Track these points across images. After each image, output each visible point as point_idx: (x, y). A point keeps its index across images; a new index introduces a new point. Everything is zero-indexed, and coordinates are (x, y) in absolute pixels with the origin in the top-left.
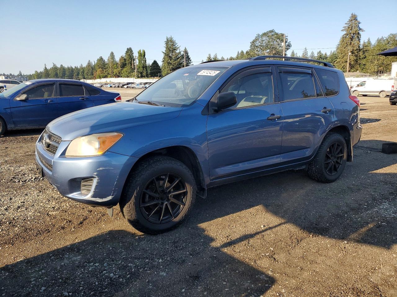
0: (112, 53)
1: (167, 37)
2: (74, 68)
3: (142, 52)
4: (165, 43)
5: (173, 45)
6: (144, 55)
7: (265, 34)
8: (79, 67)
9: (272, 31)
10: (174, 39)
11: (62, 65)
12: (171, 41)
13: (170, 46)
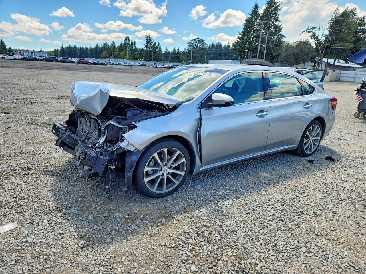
0: (113, 41)
1: (147, 35)
2: (85, 48)
3: (133, 42)
6: (135, 45)
7: (194, 40)
8: (89, 48)
9: (199, 38)
11: (75, 45)
12: (149, 37)
13: (149, 40)
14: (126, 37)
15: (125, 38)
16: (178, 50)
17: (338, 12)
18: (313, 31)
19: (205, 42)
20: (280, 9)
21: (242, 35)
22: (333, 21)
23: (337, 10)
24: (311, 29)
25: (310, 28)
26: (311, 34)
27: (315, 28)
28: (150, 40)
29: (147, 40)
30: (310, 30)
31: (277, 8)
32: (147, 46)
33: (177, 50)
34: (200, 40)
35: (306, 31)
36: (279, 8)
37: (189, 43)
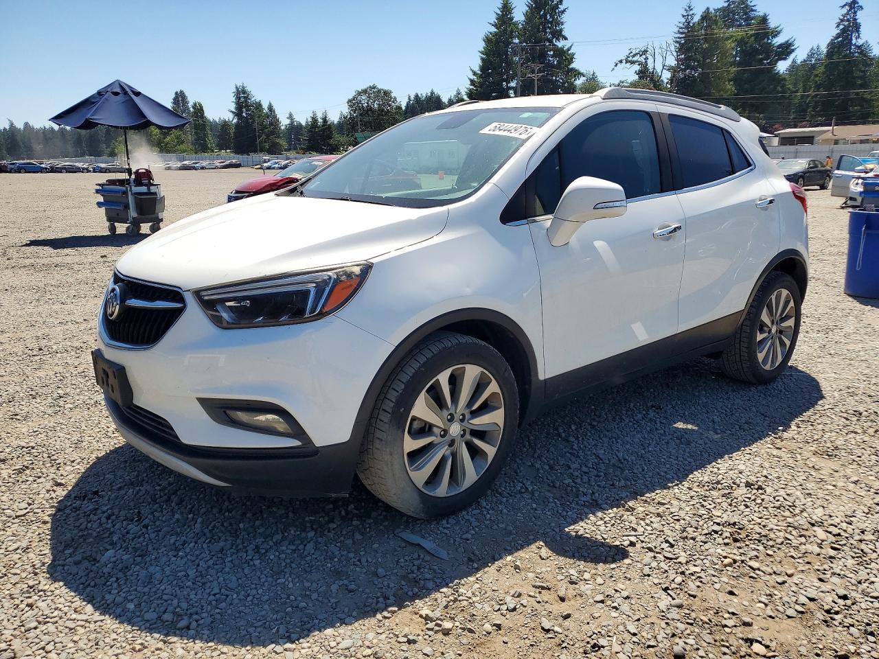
1: (236, 85)
3: (198, 105)
4: (234, 94)
5: (247, 97)
7: (366, 90)
9: (374, 88)
10: (248, 89)
11: (26, 124)
12: (244, 92)
13: (242, 100)
14: (176, 93)
15: (174, 96)
16: (325, 120)
17: (691, 12)
18: (642, 59)
19: (393, 95)
20: (564, 10)
21: (481, 76)
22: (682, 33)
23: (689, 7)
24: (637, 54)
25: (634, 52)
26: (637, 67)
27: (645, 52)
28: (245, 97)
29: (238, 98)
30: (635, 59)
31: (558, 8)
32: (238, 114)
33: (320, 120)
34: (379, 91)
35: (624, 61)
36: (562, 8)
37: (350, 101)
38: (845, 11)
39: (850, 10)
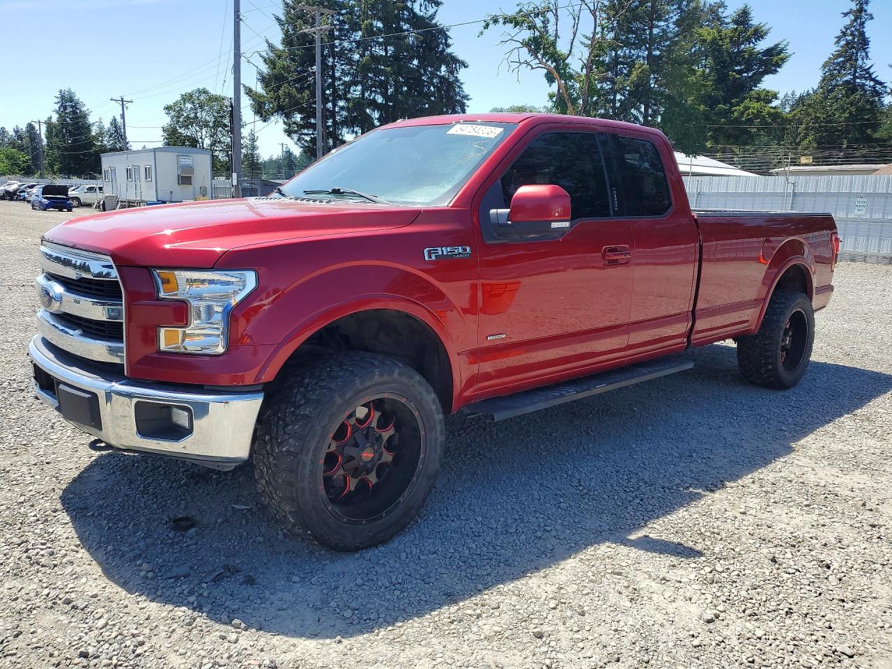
25: (526, 10)
26: (526, 34)
35: (501, 21)
37: (169, 108)
38: (848, 20)
39: (855, 20)
